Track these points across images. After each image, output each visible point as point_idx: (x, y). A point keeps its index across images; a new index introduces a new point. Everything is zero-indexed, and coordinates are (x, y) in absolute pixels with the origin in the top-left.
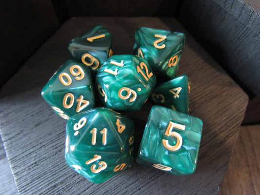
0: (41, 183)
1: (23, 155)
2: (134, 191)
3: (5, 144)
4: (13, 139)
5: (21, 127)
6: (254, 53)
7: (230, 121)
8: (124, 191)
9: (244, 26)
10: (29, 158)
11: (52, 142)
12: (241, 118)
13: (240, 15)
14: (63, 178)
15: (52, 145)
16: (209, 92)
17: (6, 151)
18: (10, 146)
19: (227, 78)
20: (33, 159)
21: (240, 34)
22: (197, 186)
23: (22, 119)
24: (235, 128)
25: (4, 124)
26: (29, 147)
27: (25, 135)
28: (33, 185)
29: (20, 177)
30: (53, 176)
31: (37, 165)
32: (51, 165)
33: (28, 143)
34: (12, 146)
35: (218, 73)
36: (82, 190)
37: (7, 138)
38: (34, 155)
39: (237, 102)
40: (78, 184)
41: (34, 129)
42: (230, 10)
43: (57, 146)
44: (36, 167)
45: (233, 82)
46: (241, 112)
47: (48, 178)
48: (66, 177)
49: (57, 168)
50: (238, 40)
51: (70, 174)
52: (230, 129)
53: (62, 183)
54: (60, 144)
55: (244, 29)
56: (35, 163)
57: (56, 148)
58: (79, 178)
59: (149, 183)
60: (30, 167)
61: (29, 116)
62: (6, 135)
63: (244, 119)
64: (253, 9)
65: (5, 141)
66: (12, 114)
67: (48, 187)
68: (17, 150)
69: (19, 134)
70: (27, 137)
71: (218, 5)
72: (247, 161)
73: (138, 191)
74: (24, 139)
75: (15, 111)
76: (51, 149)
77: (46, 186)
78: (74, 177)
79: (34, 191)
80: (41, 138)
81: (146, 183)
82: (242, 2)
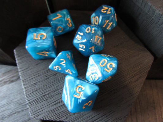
1: (29, 79)
3: (20, 73)
4: (24, 71)
5: (29, 65)
7: (142, 69)
10: (32, 80)
11: (44, 73)
12: (148, 69)
13: (149, 11)
14: (49, 92)
15: (44, 75)
16: (131, 53)
17: (20, 76)
18: (23, 74)
20: (34, 81)
21: (149, 22)
23: (29, 61)
25: (20, 63)
26: (32, 75)
27: (31, 69)
29: (27, 89)
30: (44, 90)
31: (36, 84)
32: (43, 85)
36: (58, 99)
38: (35, 79)
39: (147, 60)
40: (56, 96)
41: (35, 67)
42: (144, 9)
43: (47, 76)
47: (41, 91)
49: (46, 87)
51: (53, 90)
52: (141, 74)
53: (48, 94)
54: (49, 75)
55: (151, 20)
56: (35, 83)
57: (46, 77)
58: (57, 93)
60: (33, 85)
62: (21, 68)
63: (150, 69)
64: (155, 8)
65: (20, 71)
66: (24, 58)
67: (41, 96)
68: (26, 76)
69: (27, 68)
71: (138, 6)
74: (30, 71)
75: (26, 57)
76: (44, 77)
77: (40, 95)
78: (55, 91)
80: (38, 71)
82: (150, 4)
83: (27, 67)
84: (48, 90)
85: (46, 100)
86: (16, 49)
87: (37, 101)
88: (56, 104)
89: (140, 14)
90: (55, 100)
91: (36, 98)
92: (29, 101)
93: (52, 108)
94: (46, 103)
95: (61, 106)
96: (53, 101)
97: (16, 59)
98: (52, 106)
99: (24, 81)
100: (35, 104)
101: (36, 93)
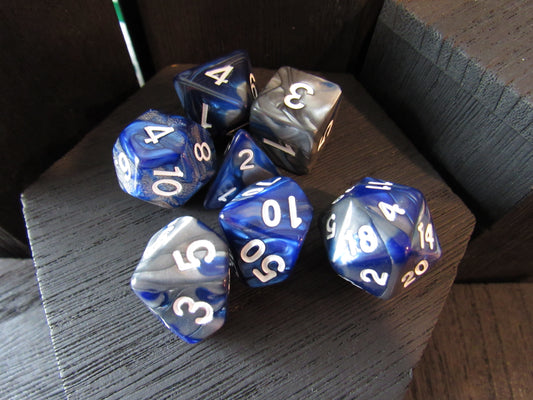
0: (98, 343)
1: (69, 293)
2: (259, 367)
3: (38, 272)
4: (54, 265)
5: (69, 245)
6: (489, 142)
8: (242, 366)
9: (469, 96)
10: (79, 297)
11: (122, 273)
12: (459, 254)
14: (136, 337)
15: (121, 279)
17: (40, 285)
18: (48, 275)
19: (439, 184)
20: (87, 300)
21: (465, 109)
22: (372, 367)
23: (71, 232)
24: (447, 271)
25: (39, 238)
26: (81, 279)
27: (75, 259)
28: (82, 346)
29: (61, 329)
30: (118, 331)
31: (93, 311)
32: (116, 312)
33: (79, 273)
34: (52, 277)
35: (422, 175)
36: (168, 359)
37: (44, 261)
38: (89, 294)
40: (161, 349)
41: (92, 250)
44: (92, 314)
45: (450, 190)
46: (460, 243)
47: (109, 335)
48: (141, 335)
49: (126, 319)
50: (460, 120)
51: (150, 330)
53: (134, 344)
55: (471, 102)
56: (90, 307)
58: (164, 338)
59: (286, 355)
60: (81, 314)
61: (84, 227)
62: (42, 257)
64: (483, 68)
65: (39, 267)
66: (55, 222)
67: (109, 351)
68: (59, 284)
69: (65, 256)
70: (79, 262)
71: (427, 60)
72: (485, 351)
73: (268, 368)
74: (74, 265)
75: (60, 217)
76: (120, 285)
78: (155, 335)
79: (85, 355)
80: (102, 266)
81: (281, 354)
82: (465, 55)
83: (62, 253)
84: (134, 328)
85: (128, 365)
86: (27, 190)
87: (95, 369)
88: (161, 377)
90: (157, 365)
91: (93, 359)
92: (69, 367)
93: (148, 392)
94: (128, 373)
95: (179, 383)
96: (150, 368)
97: (27, 226)
98: (147, 385)
99: (51, 300)
100: (89, 381)
101: (93, 341)
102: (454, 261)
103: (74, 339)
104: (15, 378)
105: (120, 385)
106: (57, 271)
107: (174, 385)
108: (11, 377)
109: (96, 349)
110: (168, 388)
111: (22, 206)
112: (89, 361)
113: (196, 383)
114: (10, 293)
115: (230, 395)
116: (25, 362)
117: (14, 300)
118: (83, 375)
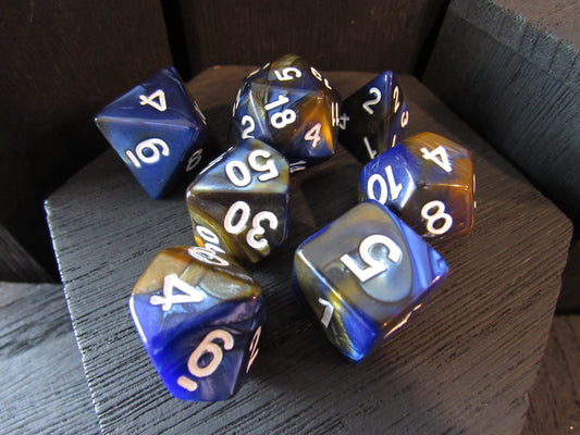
86: (51, 196)
88: (222, 410)
89: (517, 75)
91: (137, 389)
92: (106, 400)
94: (181, 407)
95: (245, 416)
97: (52, 236)
98: (205, 420)
99: (82, 320)
100: (132, 417)
101: (135, 368)
102: (557, 269)
103: (112, 366)
104: (26, 423)
105: (172, 421)
106: (90, 286)
107: (239, 419)
108: (21, 423)
109: (140, 378)
110: (232, 424)
111: (45, 214)
112: (131, 392)
113: (266, 417)
114: (22, 323)
115: (311, 431)
116: (38, 405)
117: (25, 330)
118: (124, 409)
